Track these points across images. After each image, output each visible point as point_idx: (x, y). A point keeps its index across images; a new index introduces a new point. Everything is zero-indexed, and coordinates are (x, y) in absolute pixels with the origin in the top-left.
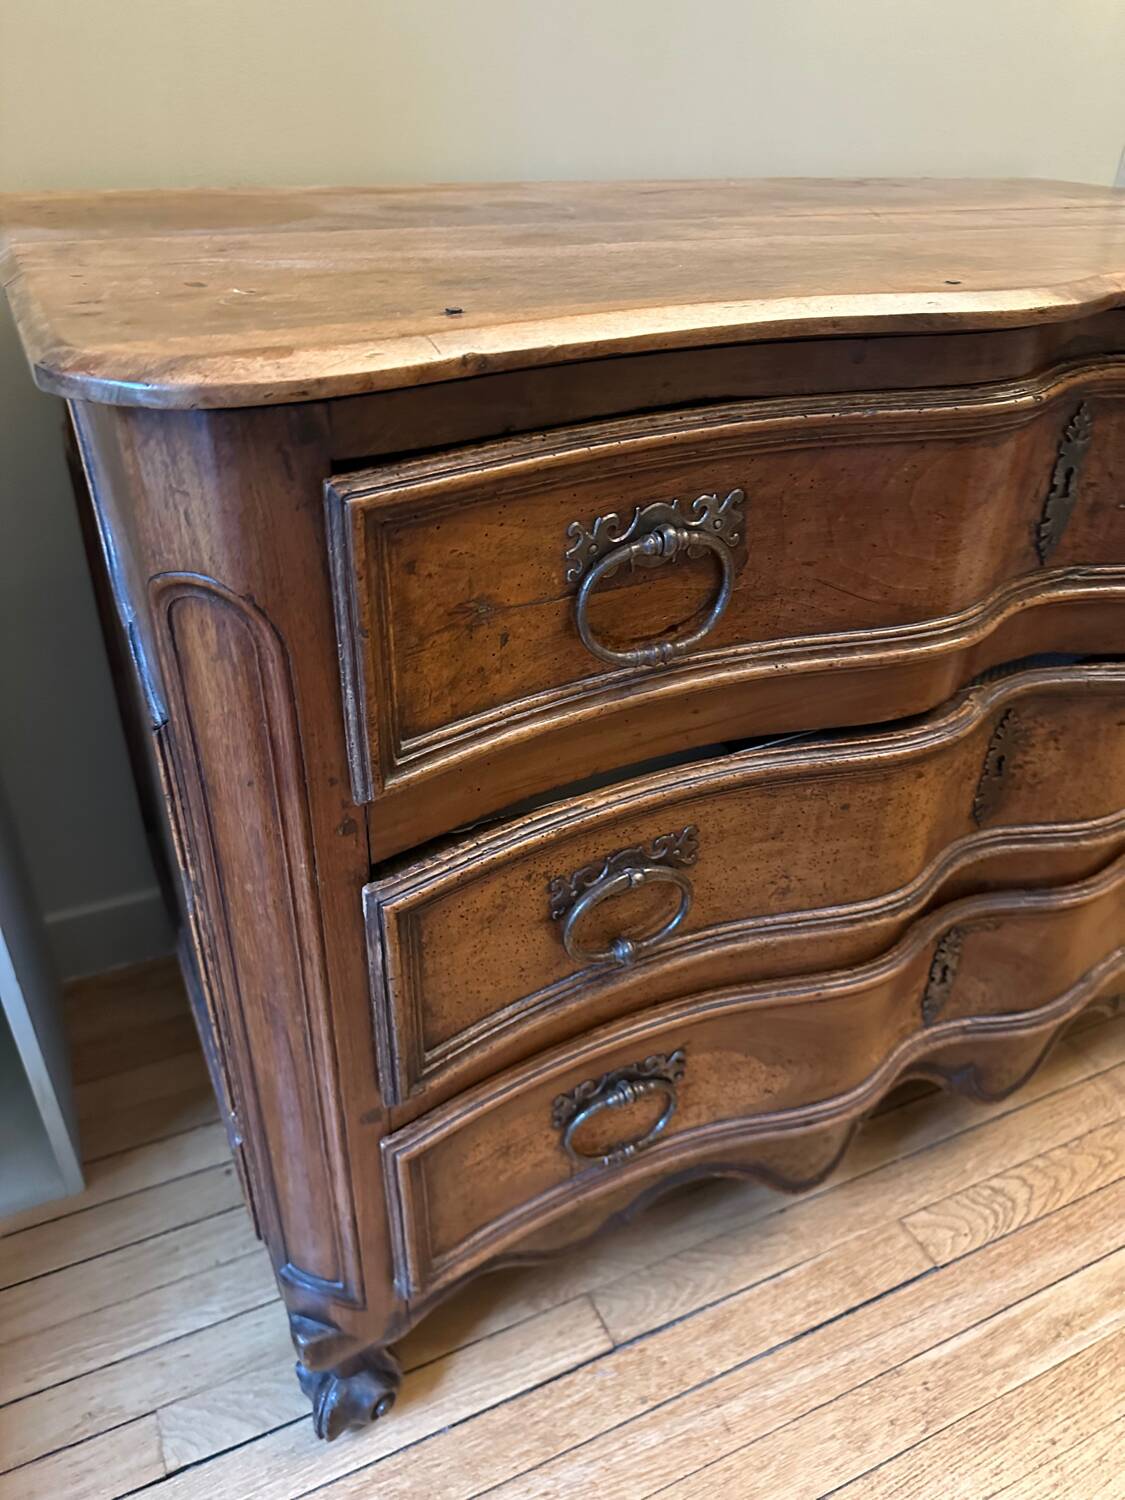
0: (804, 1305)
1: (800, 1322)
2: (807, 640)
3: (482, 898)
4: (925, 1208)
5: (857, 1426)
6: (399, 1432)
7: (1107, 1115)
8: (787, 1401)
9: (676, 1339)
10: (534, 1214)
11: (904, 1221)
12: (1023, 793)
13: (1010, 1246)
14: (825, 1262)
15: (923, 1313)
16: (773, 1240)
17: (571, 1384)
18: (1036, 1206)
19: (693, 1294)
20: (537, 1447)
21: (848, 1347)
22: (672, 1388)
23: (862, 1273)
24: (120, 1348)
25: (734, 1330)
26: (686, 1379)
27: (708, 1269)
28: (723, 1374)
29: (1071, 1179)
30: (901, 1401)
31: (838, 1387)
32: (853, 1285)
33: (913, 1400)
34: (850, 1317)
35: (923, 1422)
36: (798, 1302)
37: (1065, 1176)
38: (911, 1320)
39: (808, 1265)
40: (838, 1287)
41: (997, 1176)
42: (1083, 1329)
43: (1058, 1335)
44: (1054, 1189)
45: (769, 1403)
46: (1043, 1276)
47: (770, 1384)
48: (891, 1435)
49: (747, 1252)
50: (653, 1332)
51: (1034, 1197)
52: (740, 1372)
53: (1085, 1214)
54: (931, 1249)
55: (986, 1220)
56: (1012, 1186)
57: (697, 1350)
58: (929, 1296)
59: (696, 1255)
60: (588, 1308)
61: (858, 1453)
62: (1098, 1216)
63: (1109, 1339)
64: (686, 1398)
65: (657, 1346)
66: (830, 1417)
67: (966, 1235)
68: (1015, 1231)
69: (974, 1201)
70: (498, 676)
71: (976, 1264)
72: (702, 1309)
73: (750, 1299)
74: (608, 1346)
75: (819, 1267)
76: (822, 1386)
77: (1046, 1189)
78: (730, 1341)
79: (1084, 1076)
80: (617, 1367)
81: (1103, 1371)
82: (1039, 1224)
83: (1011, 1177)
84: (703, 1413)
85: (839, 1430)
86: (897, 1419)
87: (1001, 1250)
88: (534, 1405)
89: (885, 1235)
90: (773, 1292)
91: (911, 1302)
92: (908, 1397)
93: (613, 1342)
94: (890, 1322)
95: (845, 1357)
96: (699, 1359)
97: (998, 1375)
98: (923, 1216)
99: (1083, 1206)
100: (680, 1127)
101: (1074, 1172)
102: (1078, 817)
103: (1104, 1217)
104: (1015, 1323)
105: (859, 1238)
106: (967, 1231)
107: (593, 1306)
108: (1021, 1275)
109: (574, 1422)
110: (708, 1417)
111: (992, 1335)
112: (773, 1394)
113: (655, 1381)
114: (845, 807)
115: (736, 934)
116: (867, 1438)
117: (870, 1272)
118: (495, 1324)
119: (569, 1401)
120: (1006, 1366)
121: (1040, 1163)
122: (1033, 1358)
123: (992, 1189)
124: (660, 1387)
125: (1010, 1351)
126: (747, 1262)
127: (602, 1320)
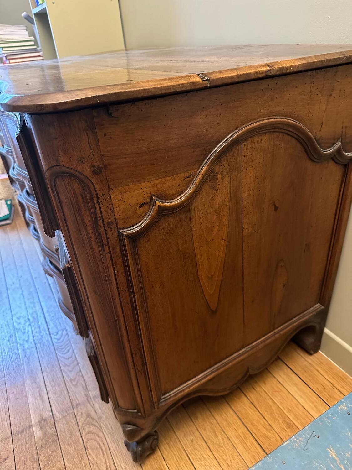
55: (61, 346)
62: (55, 374)
77: (66, 363)
121: (76, 363)
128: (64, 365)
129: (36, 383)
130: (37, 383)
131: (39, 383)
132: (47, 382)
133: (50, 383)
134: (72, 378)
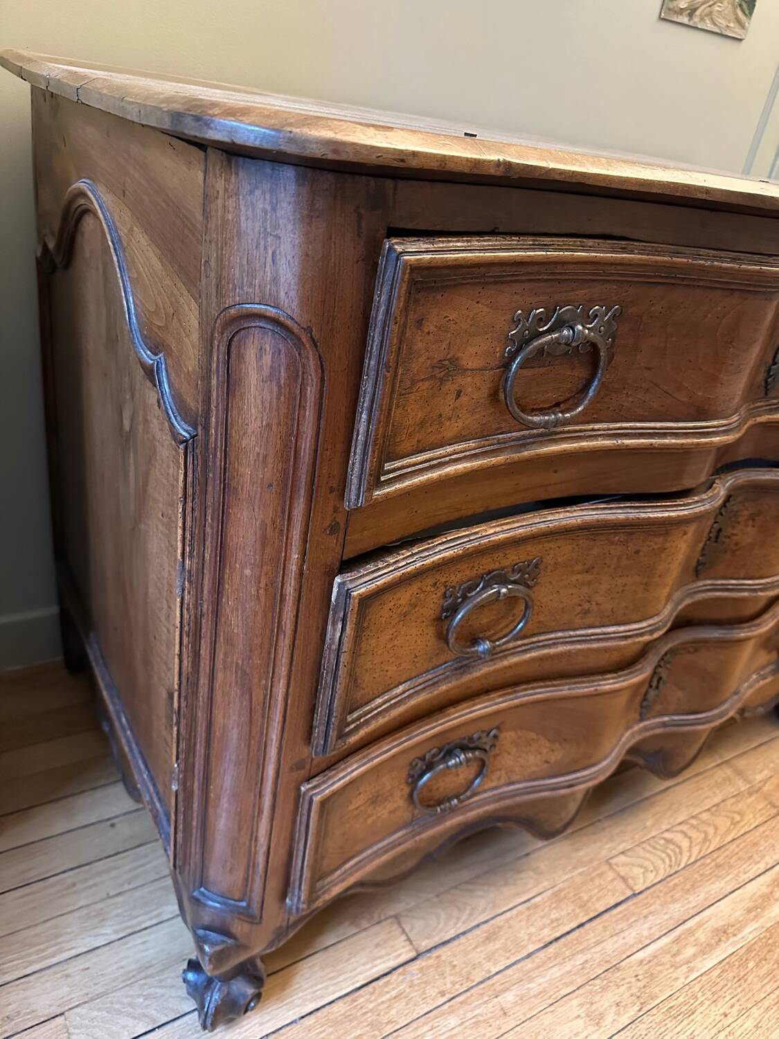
0: (548, 922)
1: (547, 934)
2: (638, 425)
3: (404, 596)
4: (623, 853)
5: (594, 1007)
6: (261, 1024)
7: (733, 790)
8: (544, 991)
9: (461, 948)
10: (386, 850)
11: (611, 861)
12: (728, 556)
13: (681, 879)
14: (560, 890)
15: (630, 926)
16: (523, 875)
17: (387, 983)
18: (695, 851)
19: (471, 914)
20: (368, 1032)
21: (582, 951)
22: (462, 984)
23: (585, 898)
24: (31, 963)
25: (502, 941)
26: (472, 978)
27: (481, 897)
28: (497, 973)
29: (715, 833)
30: (622, 989)
31: (579, 980)
32: (581, 907)
33: (630, 988)
34: (581, 929)
35: (638, 1004)
36: (544, 919)
37: (711, 830)
38: (622, 931)
39: (549, 892)
40: (570, 909)
41: (667, 830)
42: (735, 935)
43: (720, 940)
44: (705, 840)
45: (532, 993)
46: (706, 899)
47: (531, 980)
48: (618, 1013)
49: (506, 884)
50: (444, 943)
51: (694, 844)
52: (509, 972)
53: (727, 856)
54: (630, 881)
55: (663, 861)
56: (678, 838)
57: (478, 956)
58: (634, 914)
59: (470, 887)
60: (395, 927)
61: (597, 1028)
62: (735, 858)
63: (752, 942)
64: (472, 991)
65: (449, 953)
66: (575, 1002)
67: (652, 871)
68: (684, 868)
69: (654, 848)
70: (448, 423)
71: (661, 891)
72: (478, 926)
73: (511, 918)
74: (413, 954)
75: (556, 894)
76: (567, 980)
77: (700, 840)
78: (500, 949)
79: (715, 764)
80: (421, 970)
81: (751, 965)
82: (698, 863)
83: (677, 831)
84: (485, 1002)
85: (582, 1012)
86: (620, 1002)
87: (676, 881)
88: (362, 1000)
89: (598, 872)
90: (527, 913)
91: (621, 919)
92: (626, 986)
93: (417, 951)
94: (608, 933)
95: (580, 959)
96: (480, 963)
97: (684, 968)
98: (622, 859)
99: (724, 852)
100: (486, 787)
101: (716, 829)
102: (757, 575)
103: (739, 859)
104: (691, 932)
105: (581, 874)
106: (652, 868)
107: (399, 924)
108: (691, 898)
109: (393, 1012)
110: (490, 1005)
111: (677, 941)
112: (534, 987)
113: (449, 979)
114: (637, 552)
115: (550, 642)
116: (601, 1016)
117: (591, 898)
118: (329, 939)
119: (388, 996)
120: (689, 962)
121: (694, 822)
122: (705, 956)
123: (664, 839)
124: (454, 984)
125: (689, 951)
126: (507, 891)
127: (407, 935)
128: (707, 843)
129: (771, 893)
130: (770, 889)
131: (768, 886)
132: (759, 868)
133: (759, 862)
134: (729, 823)
